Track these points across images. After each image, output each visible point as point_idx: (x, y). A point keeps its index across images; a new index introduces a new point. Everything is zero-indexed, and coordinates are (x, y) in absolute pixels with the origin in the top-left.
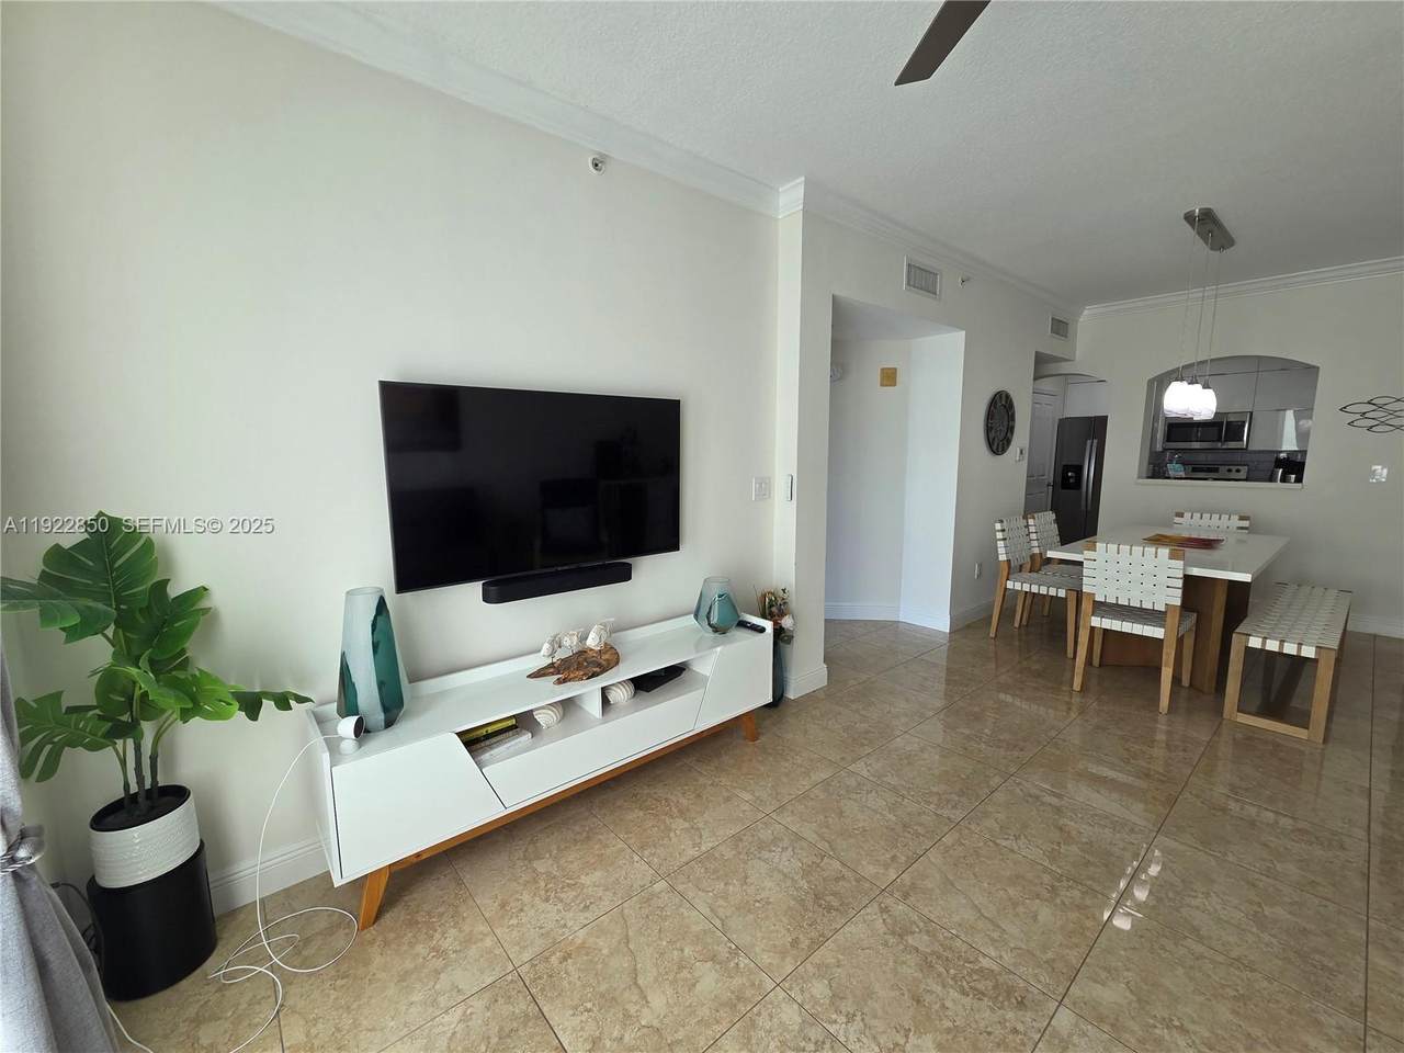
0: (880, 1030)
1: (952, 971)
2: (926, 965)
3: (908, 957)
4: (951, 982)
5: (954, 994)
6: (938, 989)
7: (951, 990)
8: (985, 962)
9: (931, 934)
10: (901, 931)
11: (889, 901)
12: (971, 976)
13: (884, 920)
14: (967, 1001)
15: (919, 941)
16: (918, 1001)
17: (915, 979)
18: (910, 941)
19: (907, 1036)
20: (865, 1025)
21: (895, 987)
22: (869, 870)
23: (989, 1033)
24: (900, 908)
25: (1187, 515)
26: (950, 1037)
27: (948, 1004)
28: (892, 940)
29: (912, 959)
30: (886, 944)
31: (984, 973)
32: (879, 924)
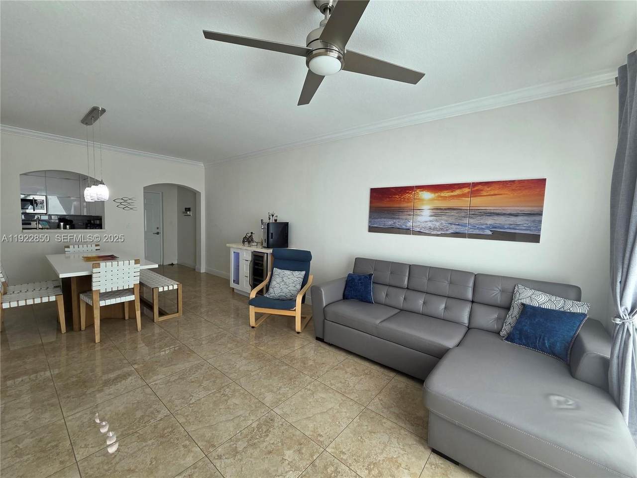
0: (283, 470)
1: (257, 437)
2: (254, 446)
3: (249, 452)
4: (262, 439)
5: (268, 439)
6: (265, 444)
7: (266, 440)
8: (254, 425)
9: (238, 440)
10: (235, 452)
11: (214, 454)
12: (260, 431)
13: (226, 458)
14: (270, 435)
15: (241, 446)
16: (271, 452)
17: (260, 451)
18: (241, 449)
19: (286, 460)
20: (281, 475)
21: (263, 460)
22: (189, 460)
23: (283, 432)
24: (220, 450)
25: (71, 247)
26: (285, 445)
27: (272, 442)
28: (239, 457)
29: (250, 450)
30: (241, 460)
31: (259, 427)
32: (228, 461)
